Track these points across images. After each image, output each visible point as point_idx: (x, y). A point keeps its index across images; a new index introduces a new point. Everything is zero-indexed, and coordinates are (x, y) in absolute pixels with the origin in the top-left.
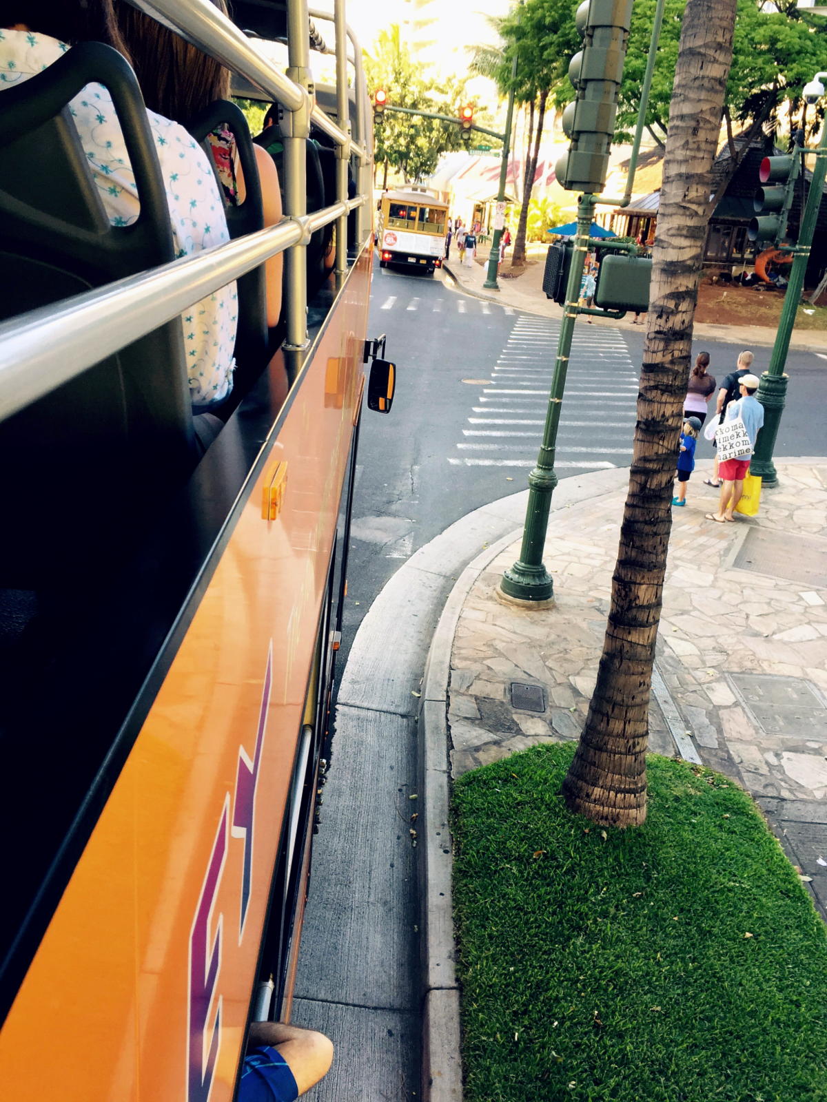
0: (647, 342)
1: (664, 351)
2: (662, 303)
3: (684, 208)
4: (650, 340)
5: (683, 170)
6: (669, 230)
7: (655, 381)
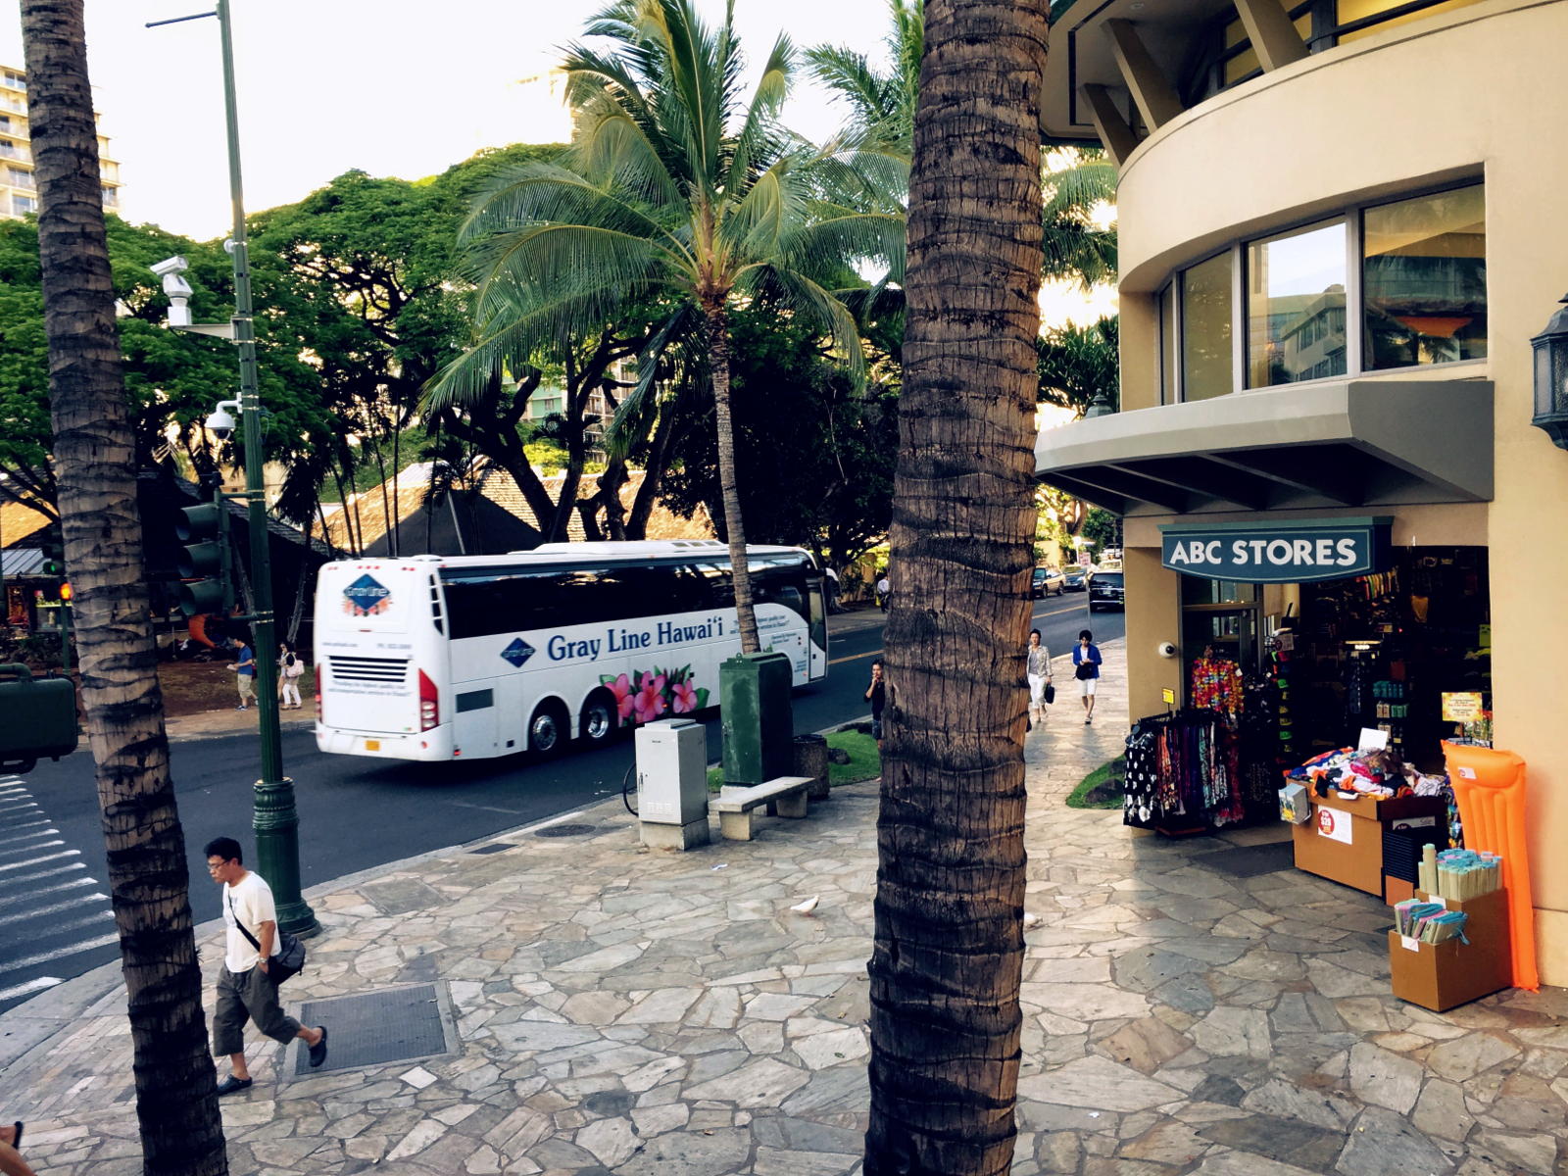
0: (107, 821)
1: (137, 827)
2: (117, 763)
3: (117, 631)
4: (112, 817)
5: (101, 582)
6: (101, 663)
7: (135, 874)
